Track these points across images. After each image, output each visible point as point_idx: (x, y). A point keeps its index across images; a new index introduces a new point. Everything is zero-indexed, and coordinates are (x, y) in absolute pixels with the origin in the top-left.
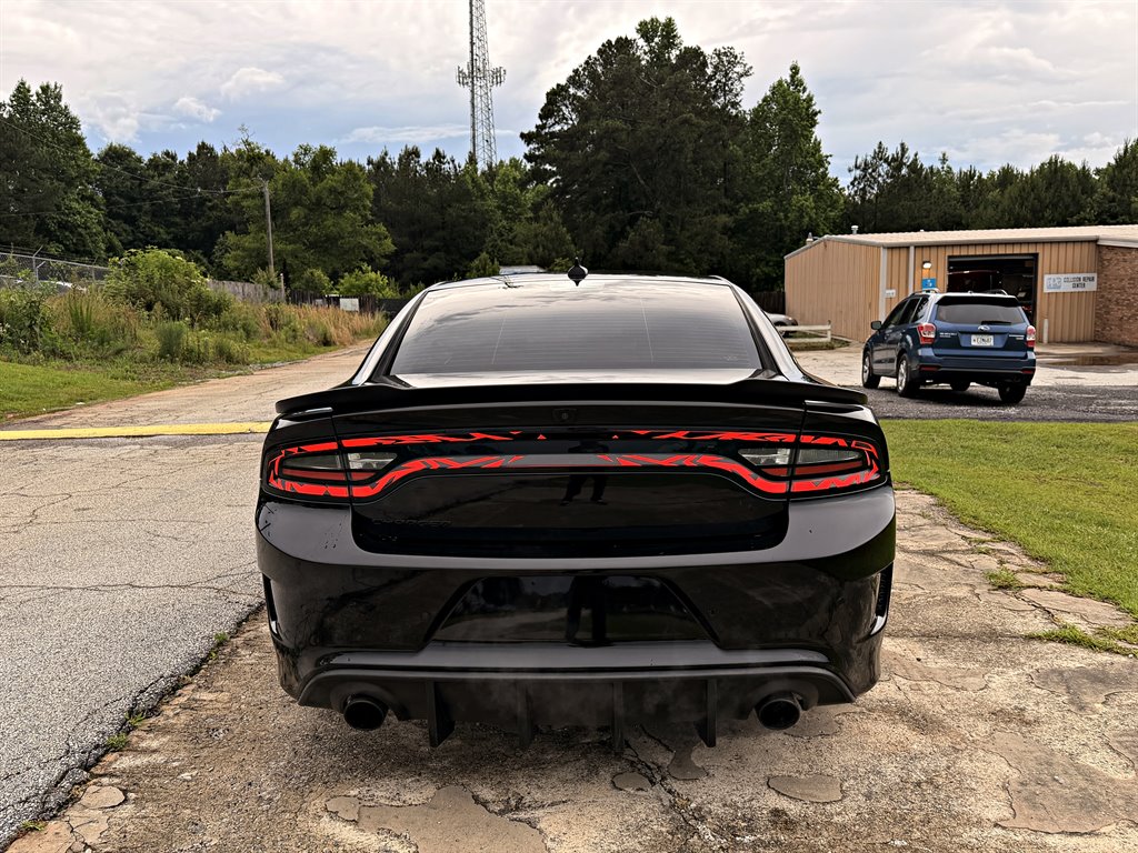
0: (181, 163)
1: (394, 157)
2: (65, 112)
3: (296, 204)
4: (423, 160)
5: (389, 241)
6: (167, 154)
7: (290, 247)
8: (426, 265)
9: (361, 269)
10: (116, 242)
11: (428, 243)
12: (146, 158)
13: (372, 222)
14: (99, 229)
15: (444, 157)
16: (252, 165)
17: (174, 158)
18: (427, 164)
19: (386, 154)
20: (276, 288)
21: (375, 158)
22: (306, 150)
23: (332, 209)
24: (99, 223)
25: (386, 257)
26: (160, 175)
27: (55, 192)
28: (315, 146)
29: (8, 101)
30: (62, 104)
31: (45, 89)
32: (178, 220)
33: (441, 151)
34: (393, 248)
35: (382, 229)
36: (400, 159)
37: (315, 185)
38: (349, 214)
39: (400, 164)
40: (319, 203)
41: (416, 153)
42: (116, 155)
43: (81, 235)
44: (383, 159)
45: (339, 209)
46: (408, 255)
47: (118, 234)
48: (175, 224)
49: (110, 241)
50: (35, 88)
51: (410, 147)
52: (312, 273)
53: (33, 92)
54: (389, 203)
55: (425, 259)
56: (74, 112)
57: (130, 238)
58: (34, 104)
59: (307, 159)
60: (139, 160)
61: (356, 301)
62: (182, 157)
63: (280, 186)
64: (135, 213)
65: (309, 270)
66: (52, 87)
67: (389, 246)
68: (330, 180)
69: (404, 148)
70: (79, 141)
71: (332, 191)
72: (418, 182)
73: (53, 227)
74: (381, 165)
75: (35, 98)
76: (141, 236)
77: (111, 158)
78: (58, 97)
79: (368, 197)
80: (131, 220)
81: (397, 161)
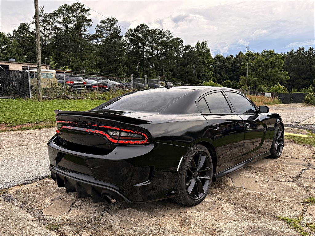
0: (234, 58)
1: (295, 50)
2: (207, 48)
3: (260, 67)
4: (305, 51)
5: (288, 76)
6: (231, 56)
7: (257, 79)
8: (302, 83)
9: (277, 85)
10: (215, 79)
11: (304, 76)
12: (225, 57)
13: (283, 71)
14: (212, 76)
15: (313, 49)
16: (249, 57)
17: (233, 56)
18: (306, 52)
19: (293, 50)
20: (247, 90)
21: (290, 52)
22: (265, 52)
23: (271, 67)
24: (212, 74)
25: (287, 81)
26: (228, 61)
27: (202, 67)
28: (268, 50)
29: (194, 46)
30: (206, 46)
31: (203, 43)
32: (231, 73)
33: (312, 47)
34: (289, 78)
35: (286, 72)
36: (297, 51)
37: (266, 61)
38: (276, 69)
39: (297, 53)
40: (267, 66)
41: (303, 49)
42: (218, 57)
43: (207, 78)
44: (292, 52)
45: (273, 67)
46: (297, 80)
47: (216, 77)
48: (230, 74)
49: (214, 79)
50: (201, 43)
51: (301, 47)
52: (261, 86)
53: (200, 44)
54: (292, 65)
55: (303, 81)
56: (209, 48)
57: (219, 78)
58: (200, 47)
59: (265, 54)
60: (224, 58)
61: (270, 94)
62: (235, 56)
63: (256, 62)
64: (221, 72)
65: (260, 85)
66: (205, 42)
67: (288, 77)
68: (271, 60)
69: (299, 48)
70: (210, 55)
71: (271, 62)
72: (303, 58)
73: (201, 76)
74: (291, 54)
75: (201, 45)
76: (222, 77)
77: (217, 58)
78: (206, 44)
79: (282, 63)
80: (220, 73)
81: (296, 52)
